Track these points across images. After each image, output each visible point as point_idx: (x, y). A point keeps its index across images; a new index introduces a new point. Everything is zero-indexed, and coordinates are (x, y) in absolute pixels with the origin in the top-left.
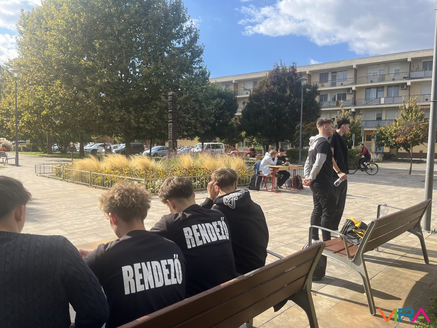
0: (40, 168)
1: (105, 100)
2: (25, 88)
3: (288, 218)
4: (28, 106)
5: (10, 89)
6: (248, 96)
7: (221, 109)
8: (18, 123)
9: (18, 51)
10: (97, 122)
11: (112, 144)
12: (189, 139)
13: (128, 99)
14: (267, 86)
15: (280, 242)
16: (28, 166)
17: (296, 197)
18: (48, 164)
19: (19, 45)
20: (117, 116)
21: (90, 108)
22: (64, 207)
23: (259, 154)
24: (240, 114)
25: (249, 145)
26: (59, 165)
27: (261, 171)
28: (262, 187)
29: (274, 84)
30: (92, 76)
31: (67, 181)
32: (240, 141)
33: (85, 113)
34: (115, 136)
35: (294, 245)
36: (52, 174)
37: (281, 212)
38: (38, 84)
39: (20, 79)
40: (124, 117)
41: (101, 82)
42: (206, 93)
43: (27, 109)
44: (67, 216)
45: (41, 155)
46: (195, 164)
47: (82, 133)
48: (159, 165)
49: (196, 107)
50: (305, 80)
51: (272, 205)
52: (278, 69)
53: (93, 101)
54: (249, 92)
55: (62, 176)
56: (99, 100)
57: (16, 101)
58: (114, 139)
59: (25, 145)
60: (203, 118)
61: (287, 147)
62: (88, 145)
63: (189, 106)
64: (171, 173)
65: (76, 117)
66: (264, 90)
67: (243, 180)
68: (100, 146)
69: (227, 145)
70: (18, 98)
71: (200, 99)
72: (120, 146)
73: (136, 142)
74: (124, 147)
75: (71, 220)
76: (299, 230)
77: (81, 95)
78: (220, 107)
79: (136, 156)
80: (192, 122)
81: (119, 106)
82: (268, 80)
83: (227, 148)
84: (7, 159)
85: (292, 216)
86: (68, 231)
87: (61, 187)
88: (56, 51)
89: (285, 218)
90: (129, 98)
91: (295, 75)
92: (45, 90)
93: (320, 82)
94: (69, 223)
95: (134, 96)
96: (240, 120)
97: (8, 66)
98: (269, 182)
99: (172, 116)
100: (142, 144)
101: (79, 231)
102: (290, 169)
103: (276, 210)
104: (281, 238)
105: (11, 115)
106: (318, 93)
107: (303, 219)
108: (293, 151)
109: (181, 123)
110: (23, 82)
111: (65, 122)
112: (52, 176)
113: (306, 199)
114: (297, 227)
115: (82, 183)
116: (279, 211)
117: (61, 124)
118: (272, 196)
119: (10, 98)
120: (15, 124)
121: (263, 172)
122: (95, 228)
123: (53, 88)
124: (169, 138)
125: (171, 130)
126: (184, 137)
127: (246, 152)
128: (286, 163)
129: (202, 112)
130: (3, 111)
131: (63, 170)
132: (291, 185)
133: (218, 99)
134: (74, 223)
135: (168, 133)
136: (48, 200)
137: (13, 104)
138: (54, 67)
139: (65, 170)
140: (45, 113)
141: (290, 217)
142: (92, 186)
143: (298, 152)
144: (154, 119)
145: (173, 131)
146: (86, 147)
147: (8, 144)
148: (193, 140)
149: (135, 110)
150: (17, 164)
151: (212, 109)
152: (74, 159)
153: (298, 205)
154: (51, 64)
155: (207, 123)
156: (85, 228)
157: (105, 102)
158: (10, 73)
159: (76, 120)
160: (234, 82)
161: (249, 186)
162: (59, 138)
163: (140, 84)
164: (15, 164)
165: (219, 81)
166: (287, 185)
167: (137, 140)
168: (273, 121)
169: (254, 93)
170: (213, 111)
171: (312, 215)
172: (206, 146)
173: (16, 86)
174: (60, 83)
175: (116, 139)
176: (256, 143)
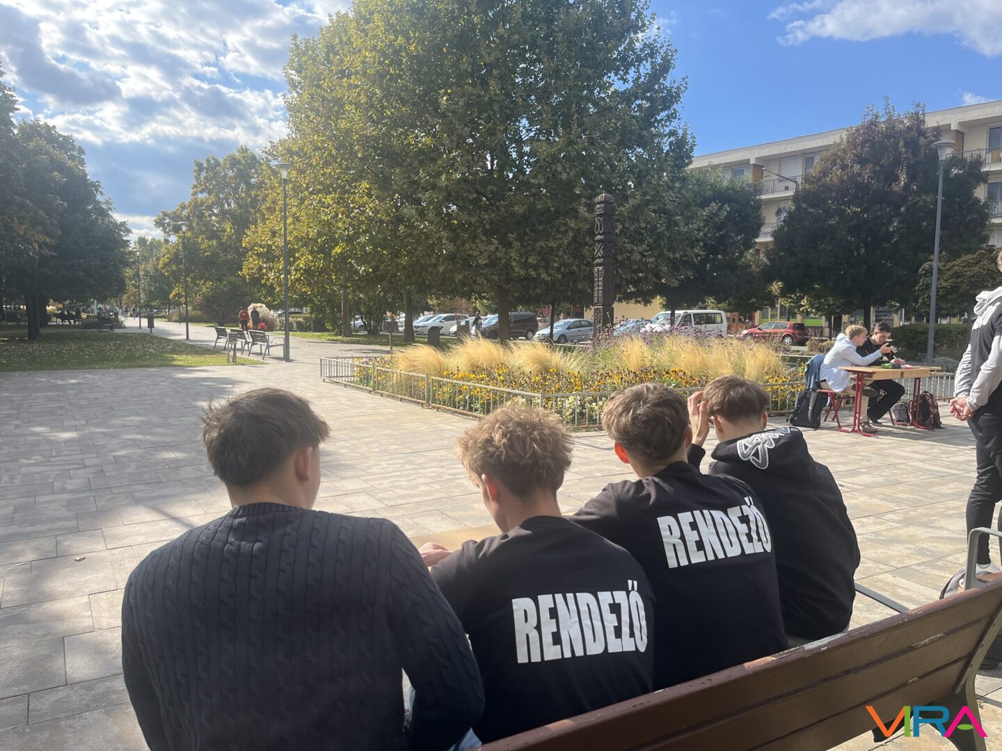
0: (329, 365)
1: (456, 219)
2: (302, 200)
3: (899, 502)
4: (308, 238)
5: (274, 202)
6: (791, 193)
7: (719, 227)
8: (289, 273)
9: (288, 123)
10: (441, 269)
11: (470, 316)
12: (639, 302)
13: (506, 215)
14: (844, 167)
15: (880, 562)
16: (307, 361)
17: (923, 447)
18: (345, 358)
19: (290, 110)
20: (482, 253)
21: (427, 238)
22: (377, 450)
23: (817, 338)
24: (769, 239)
25: (788, 313)
26: (365, 360)
27: (825, 381)
28: (825, 421)
29: (862, 161)
30: (432, 167)
31: (382, 395)
32: (766, 305)
33: (415, 249)
34: (476, 299)
35: (916, 571)
36: (352, 378)
37: (881, 485)
38: (326, 190)
39: (291, 182)
40: (496, 256)
41: (447, 179)
42: (684, 192)
43: (305, 245)
44: (383, 469)
45: (331, 338)
46: (655, 361)
47: (409, 293)
48: (572, 364)
49: (658, 225)
50: (949, 145)
51: (855, 467)
52: (873, 123)
53: (432, 222)
54: (792, 185)
55: (372, 384)
56: (445, 221)
57: (285, 229)
58: (474, 305)
59: (300, 317)
60: (674, 252)
61: (892, 320)
62: (422, 318)
63: (643, 225)
64: (599, 381)
65: (397, 257)
66: (835, 179)
67: (776, 402)
68: (446, 319)
69: (734, 314)
70: (288, 222)
71: (670, 207)
72: (486, 319)
73: (521, 311)
74: (494, 321)
75: (391, 477)
76: (930, 535)
77: (409, 211)
78: (717, 223)
79: (520, 342)
80: (649, 262)
81: (486, 232)
82: (844, 151)
83: (734, 321)
84: (268, 347)
85: (911, 496)
86: (386, 502)
87: (370, 405)
88: (360, 120)
89: (891, 501)
90: (506, 211)
91: (922, 133)
92: (338, 203)
93: (990, 150)
94: (386, 483)
95: (516, 208)
96: (768, 255)
97: (269, 157)
98: (845, 409)
99: (603, 249)
100: (533, 314)
101: (406, 501)
102: (905, 375)
103: (865, 479)
104: (880, 551)
105: (276, 256)
106: (983, 178)
107: (943, 506)
108: (912, 330)
109: (622, 264)
110: (297, 189)
111: (376, 269)
112: (351, 382)
113: (949, 454)
114: (925, 525)
115: (410, 399)
116: (874, 482)
117: (368, 273)
118: (853, 444)
119: (275, 222)
120: (282, 276)
121: (830, 383)
122: (438, 497)
123: (354, 198)
124: (595, 300)
125: (600, 283)
126: (627, 297)
127: (782, 333)
128: (893, 361)
129: (672, 238)
130: (262, 250)
131: (374, 371)
132: (906, 416)
133: (713, 204)
134: (397, 484)
135: (592, 289)
136: (345, 432)
137: (280, 235)
138: (357, 152)
139: (378, 370)
140: (339, 251)
141: (904, 499)
142: (430, 407)
143: (925, 332)
144: (560, 258)
145: (604, 285)
146: (417, 321)
147: (270, 317)
148: (648, 305)
149: (520, 239)
150: (287, 358)
151: (699, 230)
152: (394, 348)
153: (927, 470)
154: (352, 149)
155: (685, 263)
156: (419, 496)
157: (458, 224)
158: (273, 171)
159: (398, 265)
160: (752, 162)
161: (791, 416)
162: (365, 304)
163: (532, 181)
164: (283, 356)
165: (716, 161)
166: (894, 417)
167: (522, 306)
168: (856, 254)
169: (807, 186)
170: (701, 234)
171: (971, 498)
172: (680, 318)
173: (286, 196)
174: (368, 186)
175: (478, 304)
176: (807, 311)
